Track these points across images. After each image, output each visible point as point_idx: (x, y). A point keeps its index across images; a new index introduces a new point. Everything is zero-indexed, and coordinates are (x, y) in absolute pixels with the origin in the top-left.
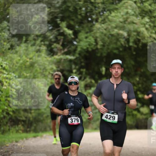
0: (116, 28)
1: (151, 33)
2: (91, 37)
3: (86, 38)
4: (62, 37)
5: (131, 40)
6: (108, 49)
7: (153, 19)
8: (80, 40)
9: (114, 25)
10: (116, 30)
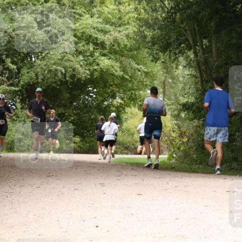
0: (54, 64)
1: (86, 69)
2: (32, 72)
3: (28, 73)
4: (7, 71)
5: (68, 75)
6: (48, 83)
7: (86, 58)
8: (22, 75)
9: (52, 62)
10: (54, 66)
